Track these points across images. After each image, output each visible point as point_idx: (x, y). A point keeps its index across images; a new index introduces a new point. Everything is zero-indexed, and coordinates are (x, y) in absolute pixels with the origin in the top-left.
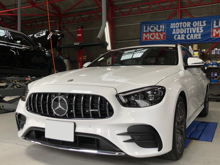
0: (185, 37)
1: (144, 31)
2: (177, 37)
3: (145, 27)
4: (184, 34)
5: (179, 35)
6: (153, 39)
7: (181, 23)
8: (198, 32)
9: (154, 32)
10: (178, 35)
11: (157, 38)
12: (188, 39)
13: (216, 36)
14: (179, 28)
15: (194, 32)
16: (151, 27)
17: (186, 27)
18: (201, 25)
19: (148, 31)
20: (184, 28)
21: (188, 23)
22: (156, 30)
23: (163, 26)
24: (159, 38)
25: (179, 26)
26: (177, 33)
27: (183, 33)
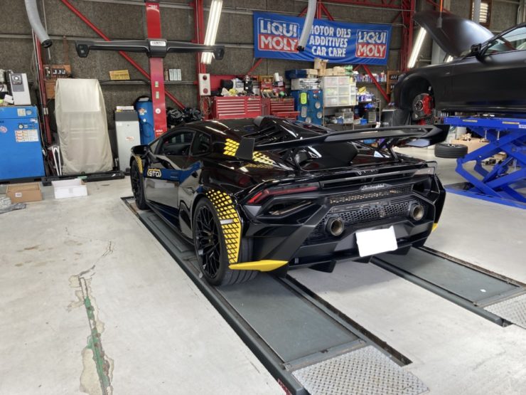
0: (327, 53)
1: (262, 31)
2: (316, 50)
3: (262, 22)
4: (325, 46)
5: (319, 48)
6: (278, 48)
7: (322, 27)
8: (341, 46)
9: (279, 36)
10: (317, 46)
11: (286, 48)
12: (330, 55)
13: (361, 55)
14: (319, 35)
15: (337, 45)
16: (274, 24)
17: (328, 36)
18: (345, 36)
19: (269, 32)
20: (325, 37)
21: (331, 28)
22: (282, 33)
23: (295, 27)
24: (289, 49)
25: (320, 33)
26: (317, 44)
27: (324, 44)
